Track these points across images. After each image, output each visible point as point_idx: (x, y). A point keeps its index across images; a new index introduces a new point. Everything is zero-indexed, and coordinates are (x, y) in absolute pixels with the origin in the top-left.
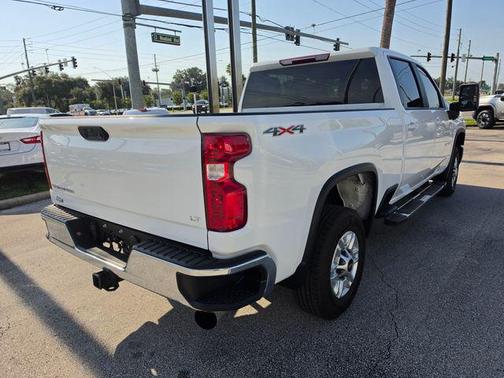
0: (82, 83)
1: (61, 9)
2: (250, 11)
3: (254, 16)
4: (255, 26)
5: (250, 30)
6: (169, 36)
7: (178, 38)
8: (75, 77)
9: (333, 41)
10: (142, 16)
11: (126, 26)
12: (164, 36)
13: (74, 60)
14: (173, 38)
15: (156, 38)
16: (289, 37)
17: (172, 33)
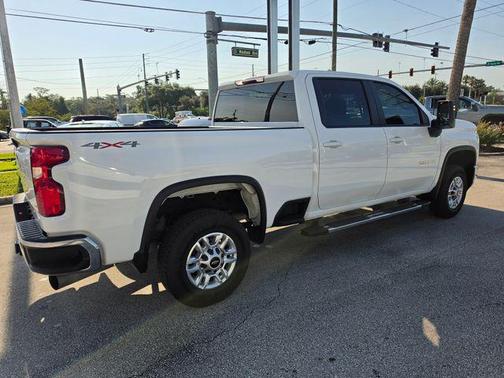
0: (190, 92)
1: (152, 30)
2: (332, 21)
3: (335, 25)
4: (335, 35)
5: (330, 39)
6: (247, 50)
7: (257, 51)
8: (184, 86)
9: (431, 46)
10: (224, 32)
11: (208, 42)
12: (243, 49)
13: (177, 72)
14: (251, 51)
15: (236, 52)
16: (377, 44)
17: (251, 47)
